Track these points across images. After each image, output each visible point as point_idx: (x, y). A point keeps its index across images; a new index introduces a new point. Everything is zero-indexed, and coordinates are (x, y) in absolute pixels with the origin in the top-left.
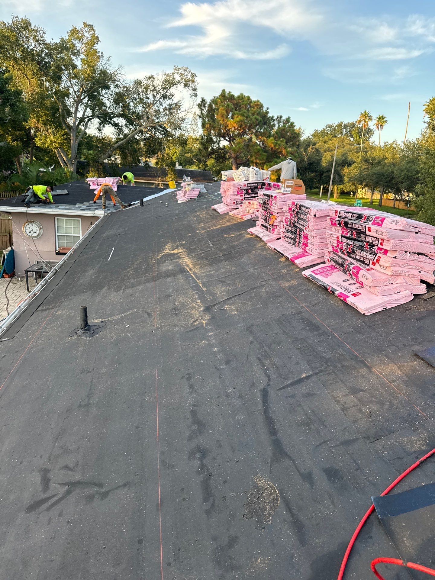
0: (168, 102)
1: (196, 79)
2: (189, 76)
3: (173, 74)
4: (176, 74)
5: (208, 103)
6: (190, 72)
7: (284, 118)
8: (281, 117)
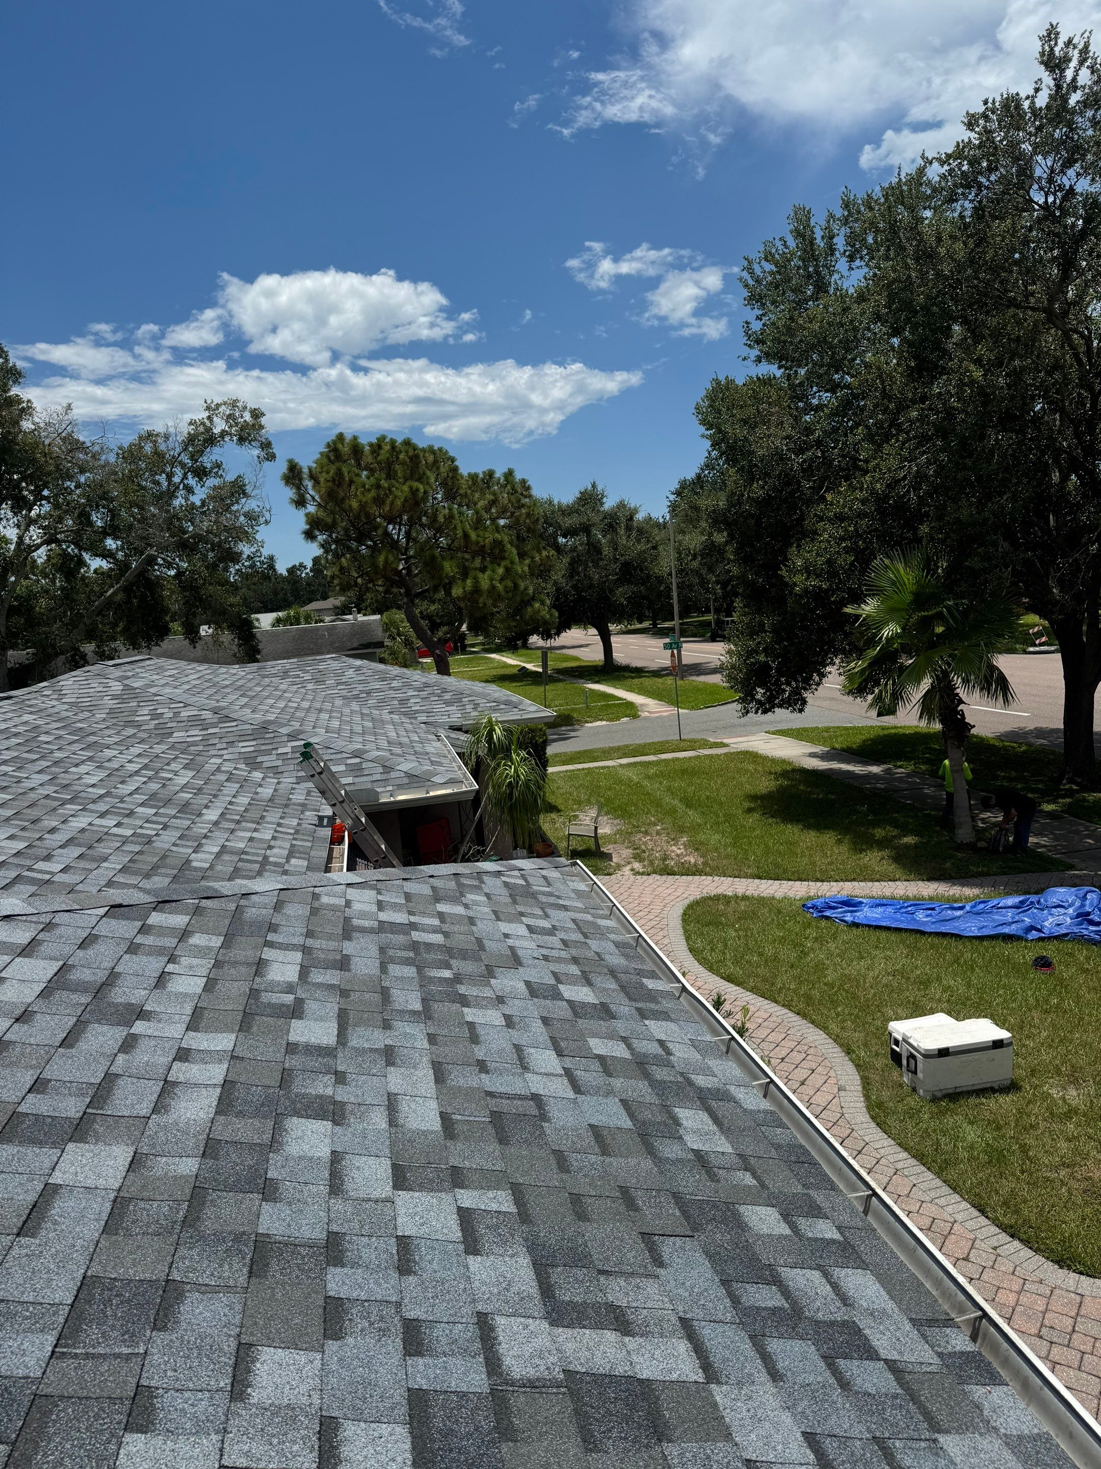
0: (211, 482)
1: (263, 420)
2: (247, 417)
3: (209, 418)
4: (215, 419)
5: (306, 470)
6: (245, 408)
7: (499, 474)
8: (491, 474)
